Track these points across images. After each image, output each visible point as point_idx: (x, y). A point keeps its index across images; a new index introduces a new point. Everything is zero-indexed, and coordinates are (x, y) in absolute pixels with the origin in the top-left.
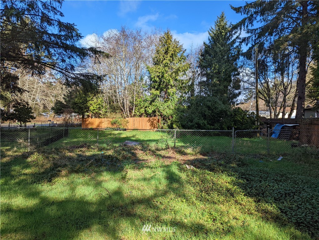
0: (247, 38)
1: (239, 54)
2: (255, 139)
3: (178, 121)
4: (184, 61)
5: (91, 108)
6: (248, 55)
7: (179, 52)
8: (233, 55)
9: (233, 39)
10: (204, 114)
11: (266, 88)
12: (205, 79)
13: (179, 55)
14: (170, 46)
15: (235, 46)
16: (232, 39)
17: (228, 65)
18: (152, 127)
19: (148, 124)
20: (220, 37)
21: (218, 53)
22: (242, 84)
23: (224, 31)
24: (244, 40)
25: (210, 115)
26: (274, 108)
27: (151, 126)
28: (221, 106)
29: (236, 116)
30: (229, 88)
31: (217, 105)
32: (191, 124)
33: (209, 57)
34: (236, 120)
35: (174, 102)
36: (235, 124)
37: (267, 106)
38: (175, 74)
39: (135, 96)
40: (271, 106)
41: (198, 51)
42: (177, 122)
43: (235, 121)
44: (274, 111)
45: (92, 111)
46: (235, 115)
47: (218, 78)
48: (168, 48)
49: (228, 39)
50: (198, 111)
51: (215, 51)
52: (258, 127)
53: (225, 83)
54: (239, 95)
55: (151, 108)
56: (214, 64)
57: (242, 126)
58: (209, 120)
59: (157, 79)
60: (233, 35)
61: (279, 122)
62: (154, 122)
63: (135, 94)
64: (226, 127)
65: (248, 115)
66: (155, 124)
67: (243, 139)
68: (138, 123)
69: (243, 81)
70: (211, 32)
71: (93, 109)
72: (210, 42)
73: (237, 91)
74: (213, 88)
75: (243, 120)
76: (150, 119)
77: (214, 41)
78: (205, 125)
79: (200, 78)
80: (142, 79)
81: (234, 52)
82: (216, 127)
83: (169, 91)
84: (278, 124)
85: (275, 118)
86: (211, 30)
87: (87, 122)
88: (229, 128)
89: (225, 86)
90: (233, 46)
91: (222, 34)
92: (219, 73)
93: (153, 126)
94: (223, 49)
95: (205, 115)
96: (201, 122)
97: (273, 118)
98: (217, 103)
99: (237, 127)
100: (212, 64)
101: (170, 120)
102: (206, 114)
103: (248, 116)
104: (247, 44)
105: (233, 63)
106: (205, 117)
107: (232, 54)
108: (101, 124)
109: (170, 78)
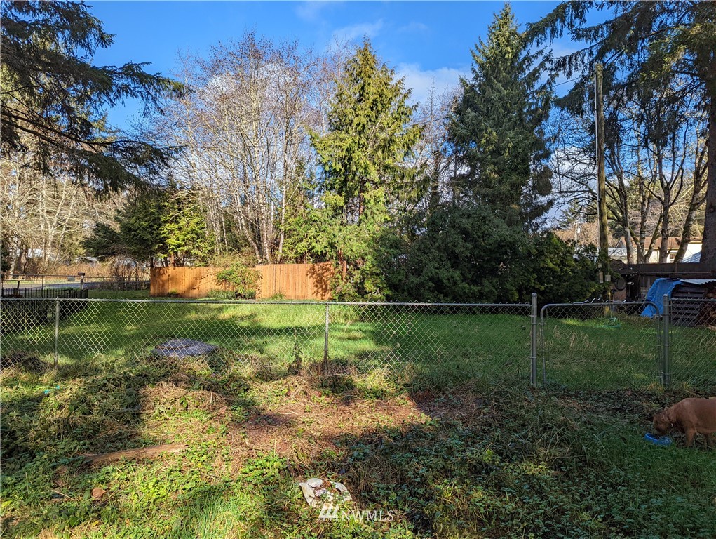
0: (571, 58)
1: (547, 107)
2: (598, 321)
3: (378, 271)
4: (407, 119)
5: (172, 241)
6: (572, 103)
7: (394, 98)
8: (532, 108)
9: (532, 68)
10: (453, 252)
11: (616, 188)
12: (464, 169)
13: (393, 106)
14: (370, 81)
15: (537, 86)
16: (529, 69)
17: (521, 133)
18: (320, 290)
19: (311, 281)
20: (500, 66)
21: (496, 103)
22: (555, 180)
23: (510, 50)
24: (562, 64)
25: (469, 255)
26: (638, 238)
27: (317, 286)
28: (500, 230)
29: (543, 258)
30: (524, 191)
31: (487, 227)
32: (417, 280)
33: (473, 114)
34: (543, 268)
35: (372, 220)
36: (540, 280)
37: (613, 235)
38: (383, 152)
39: (284, 211)
40: (629, 234)
41: (447, 101)
42: (377, 274)
43: (540, 270)
44: (638, 247)
45: (173, 249)
46: (541, 253)
47: (495, 164)
48: (364, 85)
49: (521, 69)
50: (437, 244)
51: (488, 100)
52: (607, 286)
53: (514, 176)
54: (548, 209)
55: (321, 240)
56: (486, 129)
57: (559, 285)
58: (466, 270)
59: (339, 167)
60: (532, 60)
61: (664, 273)
62: (325, 274)
63: (284, 205)
64: (514, 288)
65: (577, 252)
66: (327, 281)
67: (564, 321)
68: (285, 278)
69: (559, 174)
70: (477, 53)
71: (175, 242)
72: (477, 78)
73: (543, 200)
74: (483, 191)
75: (562, 269)
76: (314, 267)
77: (486, 75)
78: (455, 283)
79: (452, 166)
80: (301, 167)
81: (534, 101)
82: (487, 289)
83: (366, 196)
84: (662, 279)
85: (641, 263)
86: (479, 46)
87: (164, 277)
88: (524, 292)
89: (512, 185)
90: (533, 87)
91: (507, 56)
92: (497, 152)
93: (322, 287)
94: (508, 94)
95: (456, 257)
96: (447, 274)
97: (635, 262)
98: (490, 221)
99: (547, 287)
100: (481, 130)
101: (358, 269)
102: (457, 251)
103: (575, 256)
104: (569, 74)
105: (534, 129)
106: (455, 260)
107: (530, 105)
108: (198, 281)
109: (368, 162)
